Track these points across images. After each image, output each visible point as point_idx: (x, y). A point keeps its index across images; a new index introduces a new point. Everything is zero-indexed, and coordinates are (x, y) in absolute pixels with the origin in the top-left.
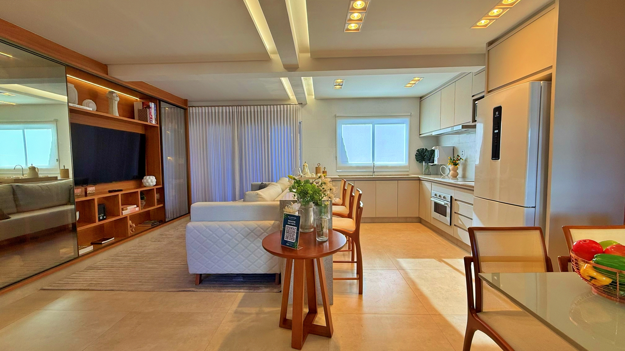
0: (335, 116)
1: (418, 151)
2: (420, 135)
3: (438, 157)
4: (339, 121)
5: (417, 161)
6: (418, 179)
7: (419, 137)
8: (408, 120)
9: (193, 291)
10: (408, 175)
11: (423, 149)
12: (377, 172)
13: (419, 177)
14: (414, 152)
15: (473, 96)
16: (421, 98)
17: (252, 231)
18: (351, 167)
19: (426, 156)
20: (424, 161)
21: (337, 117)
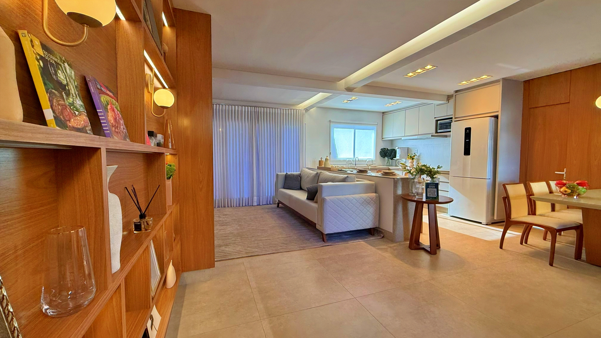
0: (330, 121)
1: (382, 149)
2: (382, 138)
3: (400, 154)
4: (332, 124)
5: (381, 156)
6: (388, 169)
7: (382, 140)
8: (375, 127)
9: (331, 245)
10: (375, 167)
11: (385, 148)
12: (358, 164)
13: (389, 168)
14: (379, 150)
15: (435, 118)
16: (383, 113)
17: (365, 200)
18: (340, 161)
19: (387, 153)
20: (386, 156)
21: (332, 122)
